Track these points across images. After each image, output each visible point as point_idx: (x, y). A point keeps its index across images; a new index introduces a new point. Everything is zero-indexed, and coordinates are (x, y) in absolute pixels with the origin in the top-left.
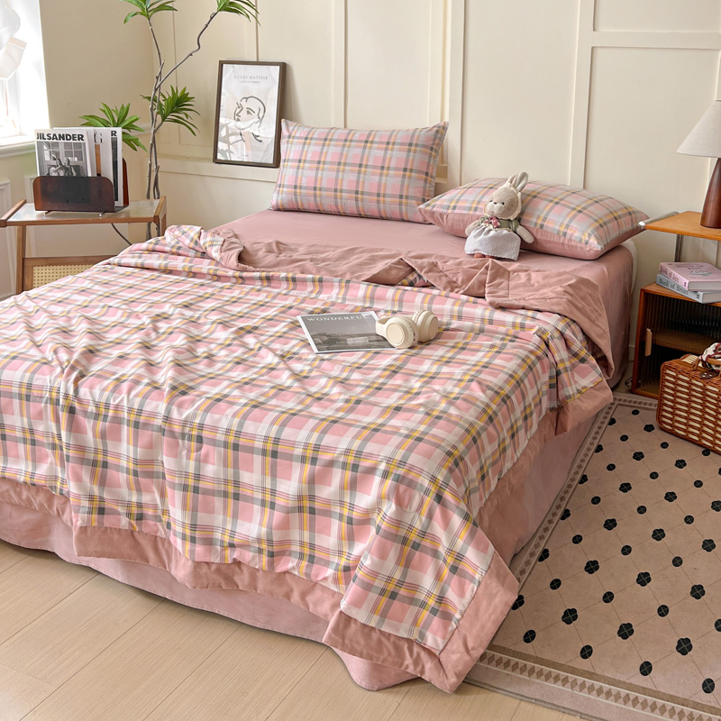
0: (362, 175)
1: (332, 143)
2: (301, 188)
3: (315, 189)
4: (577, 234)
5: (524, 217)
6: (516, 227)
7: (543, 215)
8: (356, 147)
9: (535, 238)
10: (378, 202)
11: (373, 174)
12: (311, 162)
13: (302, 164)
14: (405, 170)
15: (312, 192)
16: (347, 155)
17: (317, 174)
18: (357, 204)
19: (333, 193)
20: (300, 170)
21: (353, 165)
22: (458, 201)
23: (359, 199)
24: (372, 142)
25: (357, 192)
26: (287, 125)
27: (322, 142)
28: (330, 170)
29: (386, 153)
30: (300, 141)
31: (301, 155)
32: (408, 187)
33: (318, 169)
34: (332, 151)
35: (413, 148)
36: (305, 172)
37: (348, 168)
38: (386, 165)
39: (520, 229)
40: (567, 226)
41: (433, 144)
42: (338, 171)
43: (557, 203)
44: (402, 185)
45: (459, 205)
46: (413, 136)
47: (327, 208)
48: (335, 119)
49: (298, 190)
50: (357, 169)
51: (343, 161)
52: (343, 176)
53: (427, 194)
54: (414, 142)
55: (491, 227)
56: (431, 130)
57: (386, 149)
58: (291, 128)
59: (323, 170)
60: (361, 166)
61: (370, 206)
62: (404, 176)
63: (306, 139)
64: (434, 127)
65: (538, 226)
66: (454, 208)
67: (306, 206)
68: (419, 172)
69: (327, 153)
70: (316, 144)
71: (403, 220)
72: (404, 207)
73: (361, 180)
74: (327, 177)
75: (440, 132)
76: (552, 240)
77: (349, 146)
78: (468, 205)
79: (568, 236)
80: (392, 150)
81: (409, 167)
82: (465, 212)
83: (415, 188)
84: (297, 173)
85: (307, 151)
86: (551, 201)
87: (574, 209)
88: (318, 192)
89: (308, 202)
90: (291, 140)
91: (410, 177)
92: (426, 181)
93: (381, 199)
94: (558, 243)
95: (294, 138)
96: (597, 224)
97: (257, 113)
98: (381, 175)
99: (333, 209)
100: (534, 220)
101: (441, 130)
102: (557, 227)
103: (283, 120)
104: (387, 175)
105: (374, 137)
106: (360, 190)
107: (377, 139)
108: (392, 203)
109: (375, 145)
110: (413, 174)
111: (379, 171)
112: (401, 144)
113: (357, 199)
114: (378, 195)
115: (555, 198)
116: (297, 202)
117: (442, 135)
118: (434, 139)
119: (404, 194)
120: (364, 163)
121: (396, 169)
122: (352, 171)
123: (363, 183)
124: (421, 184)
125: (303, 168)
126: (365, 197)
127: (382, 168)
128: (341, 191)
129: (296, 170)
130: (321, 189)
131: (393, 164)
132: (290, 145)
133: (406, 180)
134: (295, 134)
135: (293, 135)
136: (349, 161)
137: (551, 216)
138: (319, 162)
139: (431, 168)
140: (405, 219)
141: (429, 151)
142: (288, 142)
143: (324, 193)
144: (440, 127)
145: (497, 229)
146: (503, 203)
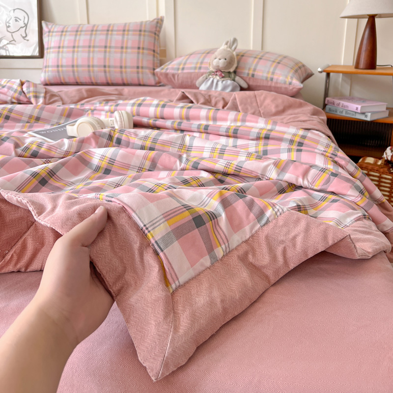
0: (107, 54)
1: (82, 33)
2: (62, 66)
3: (73, 66)
4: (281, 78)
5: (238, 70)
6: (235, 77)
7: (253, 67)
8: (101, 34)
9: (249, 85)
10: (121, 72)
11: (116, 52)
12: (68, 47)
13: (61, 50)
14: (139, 48)
15: (71, 69)
16: (95, 40)
17: (73, 56)
18: (106, 75)
19: (87, 69)
20: (60, 54)
21: (100, 47)
22: (185, 64)
23: (107, 71)
24: (112, 31)
25: (105, 66)
26: (47, 25)
27: (75, 33)
28: (83, 52)
29: (123, 38)
30: (58, 33)
32: (142, 60)
33: (73, 52)
34: (83, 39)
35: (143, 33)
36: (65, 55)
37: (96, 49)
38: (125, 46)
39: (237, 78)
40: (273, 73)
41: (156, 30)
42: (89, 52)
43: (260, 59)
44: (138, 59)
45: (186, 66)
46: (141, 26)
47: (83, 80)
49: (60, 69)
50: (103, 49)
51: (92, 45)
52: (93, 55)
53: (155, 65)
54: (143, 29)
55: (218, 78)
56: (153, 21)
57: (123, 35)
58: (50, 27)
59: (78, 52)
60: (106, 47)
61: (116, 76)
62: (138, 53)
63: (62, 32)
64: (155, 19)
65: (250, 76)
66: (183, 69)
67: (67, 80)
68: (149, 49)
69: (79, 40)
70: (70, 35)
71: (140, 85)
72: (140, 75)
73: (107, 57)
74: (81, 57)
75: (159, 22)
76: (262, 84)
77: (96, 34)
78: (193, 66)
79: (274, 80)
80: (128, 35)
81: (141, 46)
82: (192, 71)
83: (147, 60)
84: (58, 56)
85: (64, 40)
86: (255, 58)
87: (274, 62)
88: (75, 69)
89: (68, 77)
90: (51, 34)
91: (143, 53)
92: (154, 56)
93: (124, 70)
94: (267, 86)
95: (53, 32)
96: (293, 71)
97: (23, 20)
98: (122, 53)
99: (88, 81)
100: (246, 71)
102: (265, 75)
103: (43, 22)
104: (126, 53)
105: (113, 27)
106: (107, 64)
107: (115, 28)
108: (132, 72)
109: (115, 33)
110: (145, 51)
111: (120, 50)
112: (134, 31)
113: (105, 72)
114: (121, 67)
115: (257, 55)
116: (60, 78)
117: (160, 24)
118: (156, 27)
119: (140, 65)
120: (108, 45)
121: (132, 48)
122: (99, 52)
123: (109, 59)
124: (151, 58)
125: (62, 52)
126: (112, 69)
127: (122, 48)
128: (93, 66)
129: (56, 54)
130: (77, 66)
131: (130, 45)
132: (50, 38)
133: (141, 55)
134: (54, 29)
135: (52, 30)
136: (97, 44)
137: (259, 67)
138: (74, 47)
139: (156, 47)
140: (142, 83)
141: (154, 35)
142: (49, 36)
143: (80, 69)
144: (158, 19)
145: (222, 79)
146: (226, 59)
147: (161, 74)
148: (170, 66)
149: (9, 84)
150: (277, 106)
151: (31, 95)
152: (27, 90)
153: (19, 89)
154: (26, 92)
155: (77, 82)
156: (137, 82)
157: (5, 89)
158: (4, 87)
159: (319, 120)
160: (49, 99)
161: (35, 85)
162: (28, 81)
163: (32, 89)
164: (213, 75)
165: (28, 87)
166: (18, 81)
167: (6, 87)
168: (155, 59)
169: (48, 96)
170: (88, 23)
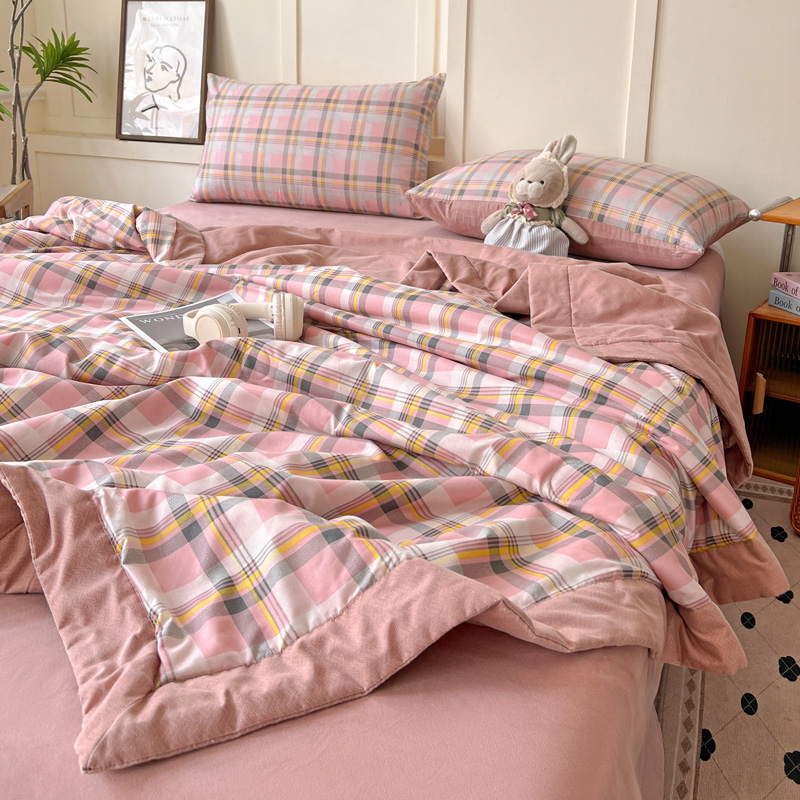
0: (322, 149)
1: (279, 103)
2: (234, 168)
3: (254, 169)
4: (659, 230)
5: (572, 205)
6: (561, 220)
7: (602, 201)
8: (313, 108)
9: (590, 238)
10: (346, 188)
11: (338, 147)
12: (248, 131)
13: (235, 135)
14: (385, 140)
15: (250, 174)
16: (300, 119)
17: (256, 148)
18: (315, 191)
19: (280, 176)
20: (233, 143)
21: (309, 134)
22: (467, 182)
23: (319, 184)
24: (336, 101)
25: (315, 174)
26: (215, 82)
27: (264, 102)
28: (276, 142)
29: (356, 117)
30: (233, 101)
31: (234, 121)
32: (390, 165)
33: (258, 141)
34: (279, 115)
35: (396, 109)
36: (240, 146)
37: (301, 138)
38: (357, 134)
39: (567, 223)
40: (643, 217)
41: (425, 104)
42: (287, 143)
43: (622, 182)
44: (381, 163)
45: (469, 187)
46: (395, 93)
47: (271, 197)
48: (284, 74)
49: (230, 172)
50: (315, 139)
51: (294, 129)
52: (295, 150)
53: (416, 176)
54: (398, 101)
55: (523, 219)
56: (421, 84)
57: (357, 111)
58: (220, 86)
59: (265, 141)
60: (320, 135)
61: (335, 194)
62: (383, 150)
63: (242, 98)
64: (426, 80)
65: (595, 218)
66: (462, 192)
67: (242, 196)
68: (406, 143)
69: (271, 118)
70: (255, 106)
71: (382, 215)
72: (384, 196)
73: (321, 155)
74: (271, 152)
75: (434, 87)
76: (617, 238)
77: (303, 108)
78: (482, 187)
79: (644, 233)
80: (366, 111)
81: (391, 137)
82: (479, 198)
83: (399, 165)
84: (229, 146)
85: (243, 116)
86: (612, 179)
87: (650, 191)
88: (258, 174)
89: (245, 189)
90: (220, 101)
91: (392, 151)
92: (415, 157)
93: (351, 183)
94: (628, 244)
95: (224, 98)
96: (688, 214)
97: (175, 69)
98: (350, 148)
99: (282, 199)
100: (588, 208)
101: (435, 84)
102: (626, 219)
103: (209, 75)
104: (359, 148)
105: (339, 94)
106: (320, 170)
107: (343, 97)
108: (366, 189)
109: (341, 106)
110: (397, 147)
111: (347, 143)
112: (379, 103)
113: (315, 184)
114: (347, 177)
115: (618, 174)
116: (229, 189)
117: (437, 91)
118: (426, 98)
119: (385, 175)
120: (325, 131)
121: (372, 139)
122: (307, 144)
123: (325, 159)
124: (408, 161)
125: (237, 140)
126: (328, 180)
127: (352, 138)
128: (292, 172)
129: (226, 143)
130: (262, 170)
131: (367, 133)
132: (217, 108)
133: (387, 155)
134: (226, 92)
135: (222, 94)
136: (303, 128)
137: (615, 202)
138: (259, 131)
139: (421, 139)
140: (386, 212)
141: (419, 114)
142: (215, 105)
143: (267, 176)
144: (433, 80)
145: (532, 223)
146: (542, 182)
147: (418, 199)
148: (436, 185)
149: (113, 213)
150: (607, 302)
151: (148, 237)
152: (142, 226)
153: (129, 224)
154: (140, 230)
155: (261, 201)
156: (377, 210)
157: (106, 222)
158: (103, 218)
159: (688, 341)
160: (181, 248)
161: (159, 219)
162: (148, 209)
163: (151, 225)
164: (515, 212)
165: (146, 222)
166: (129, 208)
167: (108, 218)
168: (418, 163)
169: (180, 240)
170: (299, 82)
